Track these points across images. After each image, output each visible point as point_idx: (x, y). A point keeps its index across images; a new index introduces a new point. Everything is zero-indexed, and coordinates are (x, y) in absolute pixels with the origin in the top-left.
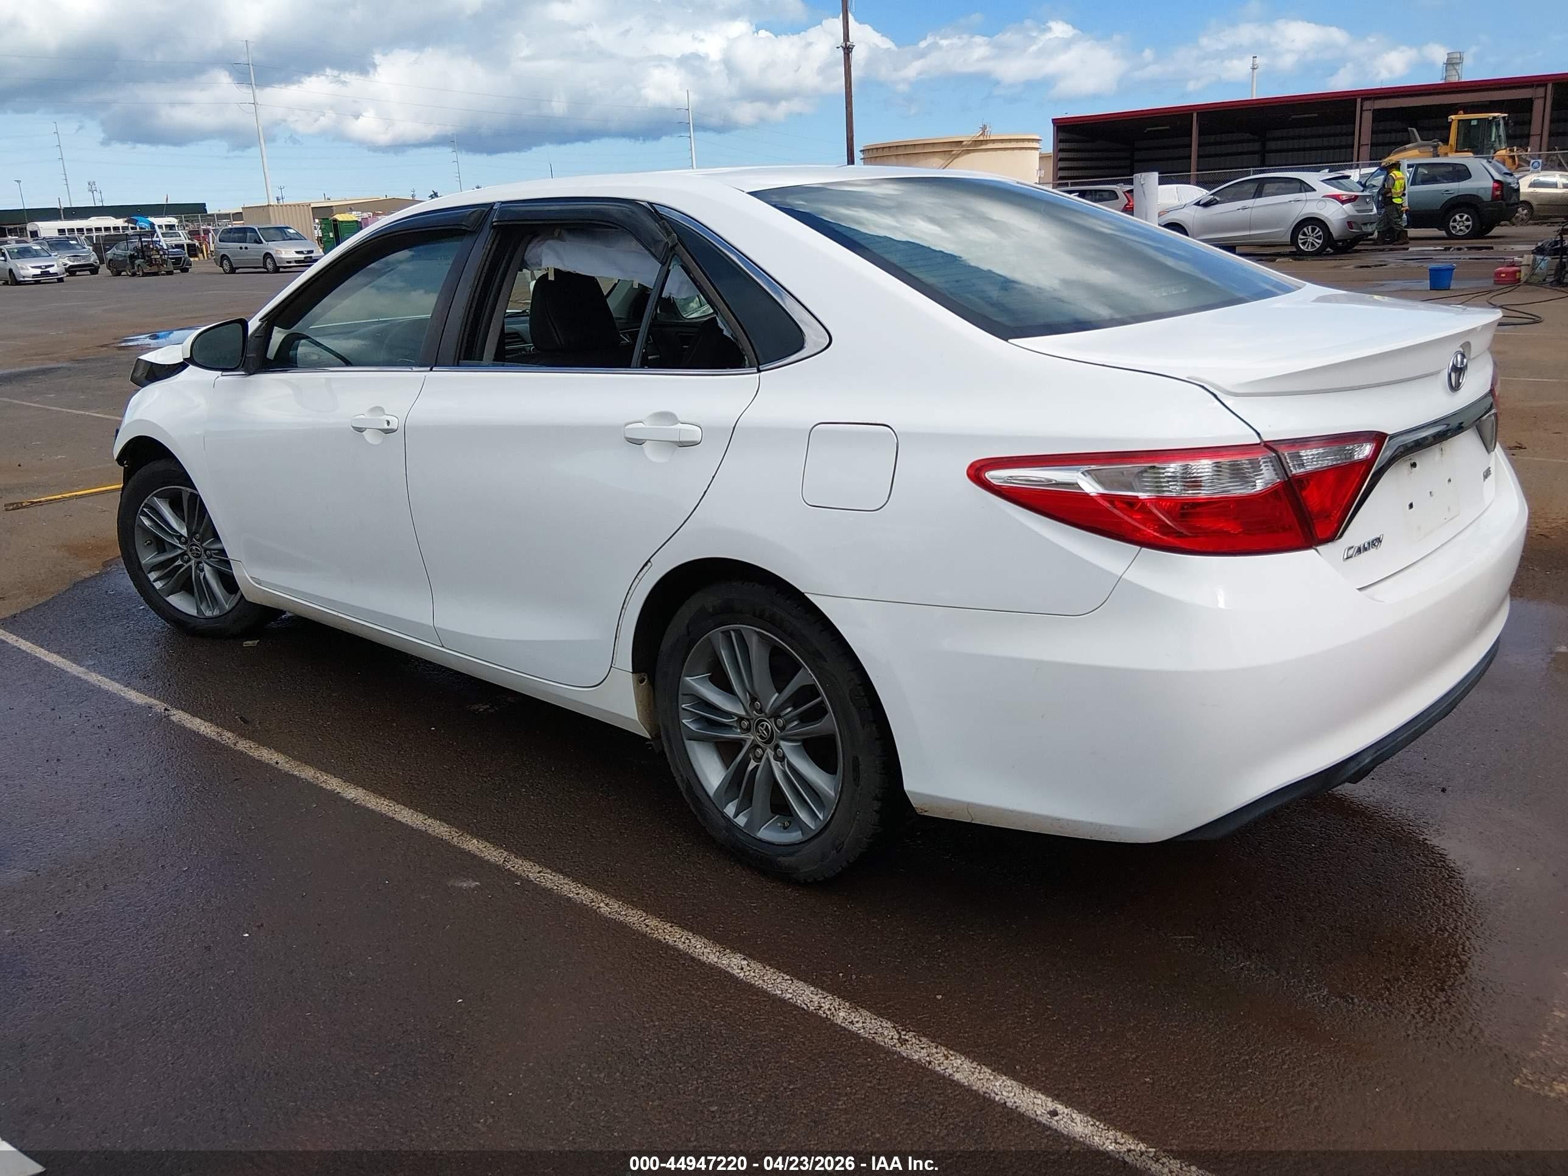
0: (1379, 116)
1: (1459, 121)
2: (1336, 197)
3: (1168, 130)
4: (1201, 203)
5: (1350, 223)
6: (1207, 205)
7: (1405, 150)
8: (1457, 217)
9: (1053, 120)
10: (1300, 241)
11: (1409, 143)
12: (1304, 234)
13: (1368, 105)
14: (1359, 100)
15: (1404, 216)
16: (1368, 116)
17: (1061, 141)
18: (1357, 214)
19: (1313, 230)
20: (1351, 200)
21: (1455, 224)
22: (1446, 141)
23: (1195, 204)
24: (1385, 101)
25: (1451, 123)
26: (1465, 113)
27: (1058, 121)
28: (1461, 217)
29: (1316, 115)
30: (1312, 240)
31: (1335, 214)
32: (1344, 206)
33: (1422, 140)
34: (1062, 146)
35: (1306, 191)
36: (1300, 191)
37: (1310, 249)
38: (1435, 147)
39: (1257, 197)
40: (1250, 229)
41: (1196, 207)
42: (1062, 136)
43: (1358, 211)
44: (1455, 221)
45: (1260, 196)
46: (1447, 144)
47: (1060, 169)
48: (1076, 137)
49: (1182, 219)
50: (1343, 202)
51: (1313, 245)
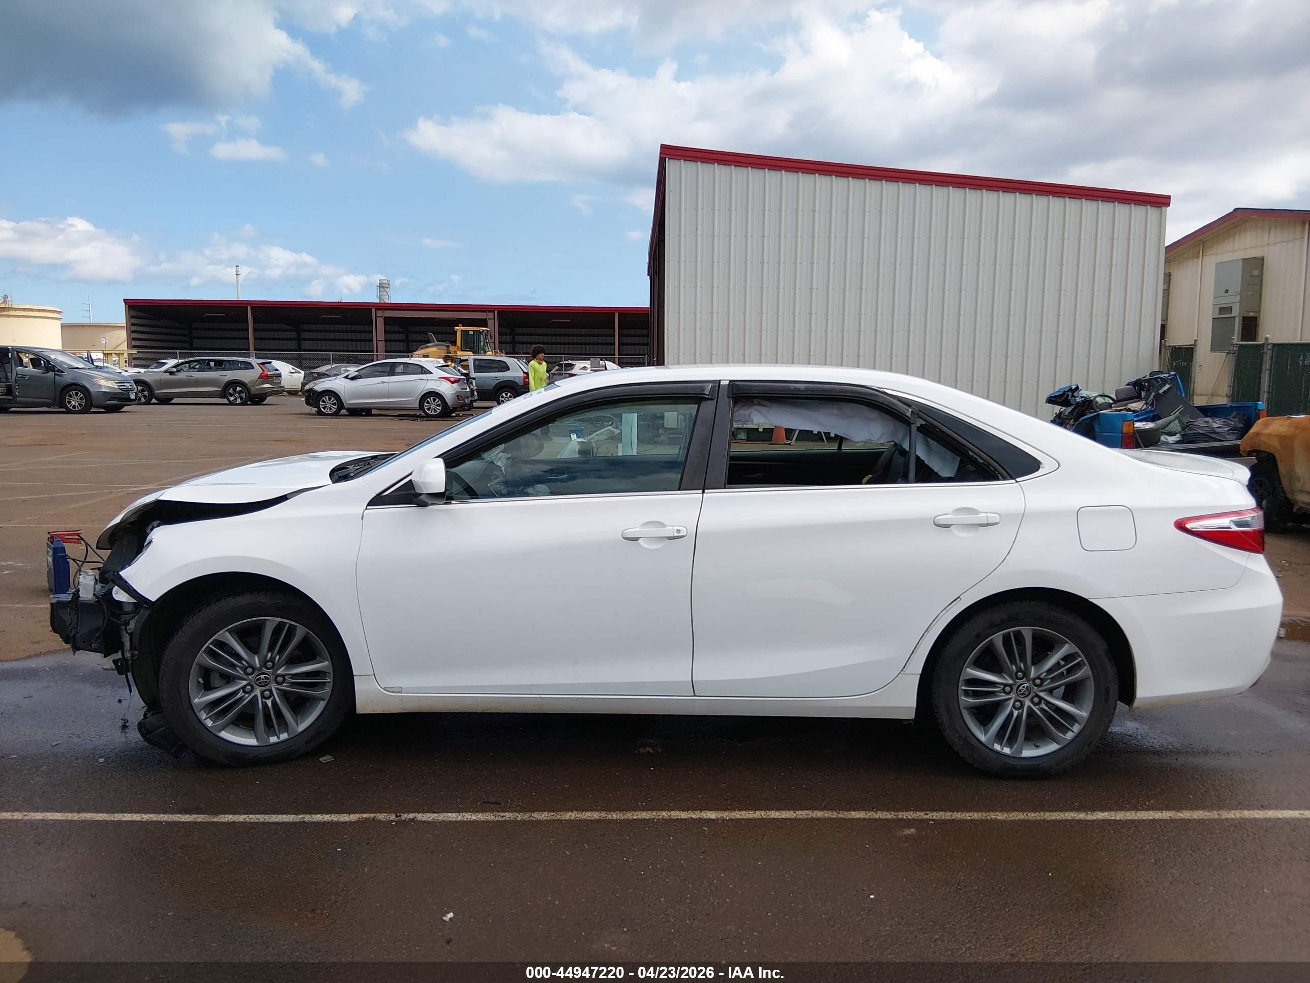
0: (388, 321)
1: (462, 331)
2: (447, 379)
3: (223, 316)
4: (349, 377)
5: (458, 396)
6: (353, 379)
7: (428, 347)
8: (504, 395)
9: (124, 299)
10: (425, 408)
11: (429, 343)
12: (428, 403)
13: (379, 313)
14: (373, 310)
15: (475, 393)
16: (381, 322)
17: (132, 317)
18: (461, 390)
19: (434, 400)
20: (456, 381)
21: (503, 399)
22: (454, 343)
23: (344, 377)
24: (391, 312)
25: (456, 332)
26: (463, 326)
27: (128, 301)
28: (506, 395)
29: (340, 317)
30: (434, 407)
31: (447, 390)
32: (453, 385)
33: (437, 341)
34: (134, 321)
35: (426, 373)
36: (422, 373)
37: (433, 413)
38: (448, 347)
39: (392, 375)
40: (388, 397)
41: (345, 379)
42: (133, 313)
43: (462, 389)
44: (503, 397)
45: (393, 375)
46: (456, 345)
47: (133, 339)
48: (143, 315)
49: (337, 389)
50: (453, 382)
51: (435, 410)
